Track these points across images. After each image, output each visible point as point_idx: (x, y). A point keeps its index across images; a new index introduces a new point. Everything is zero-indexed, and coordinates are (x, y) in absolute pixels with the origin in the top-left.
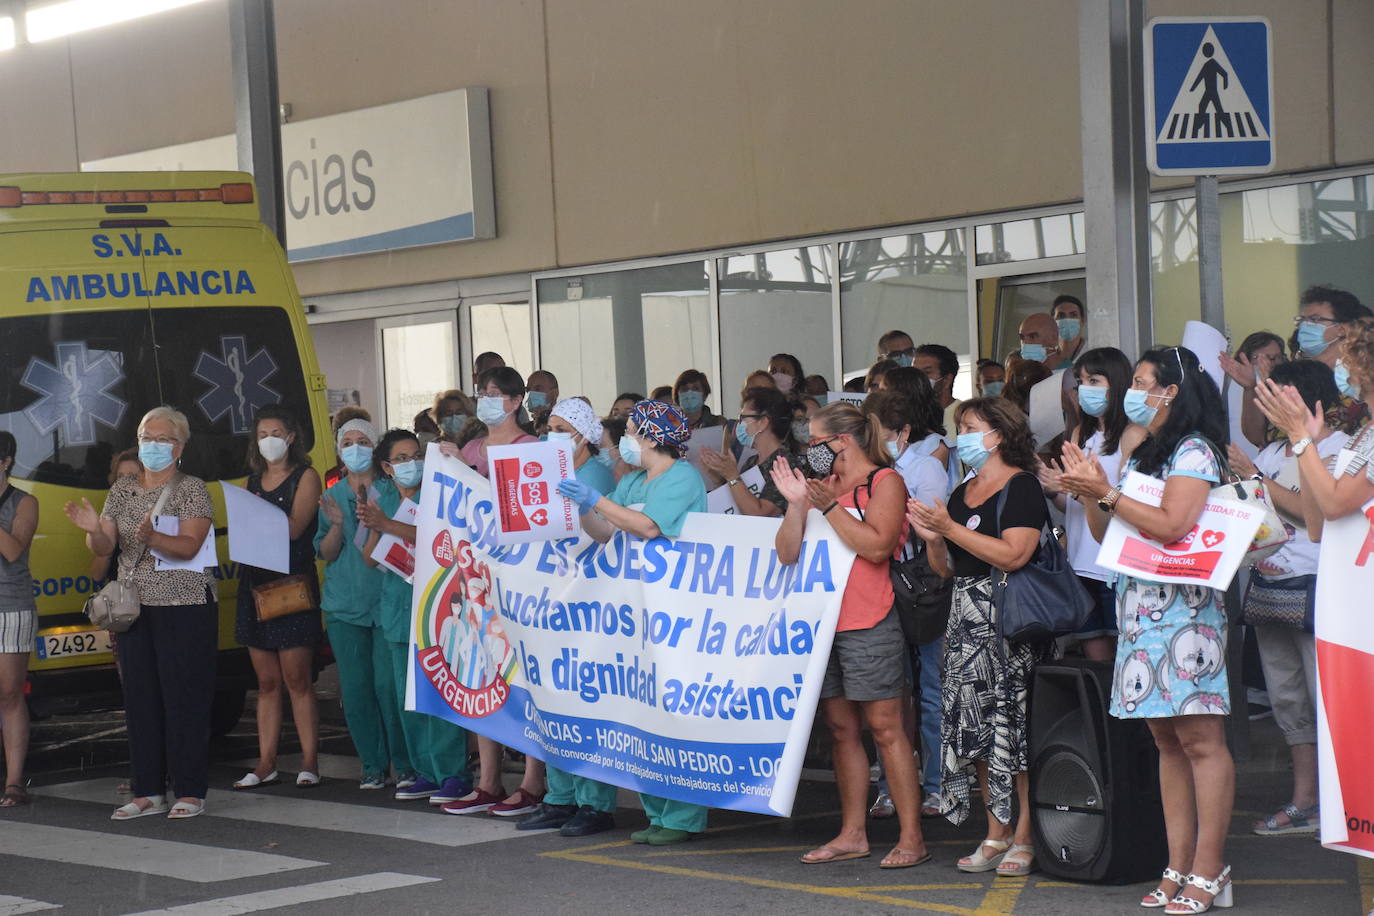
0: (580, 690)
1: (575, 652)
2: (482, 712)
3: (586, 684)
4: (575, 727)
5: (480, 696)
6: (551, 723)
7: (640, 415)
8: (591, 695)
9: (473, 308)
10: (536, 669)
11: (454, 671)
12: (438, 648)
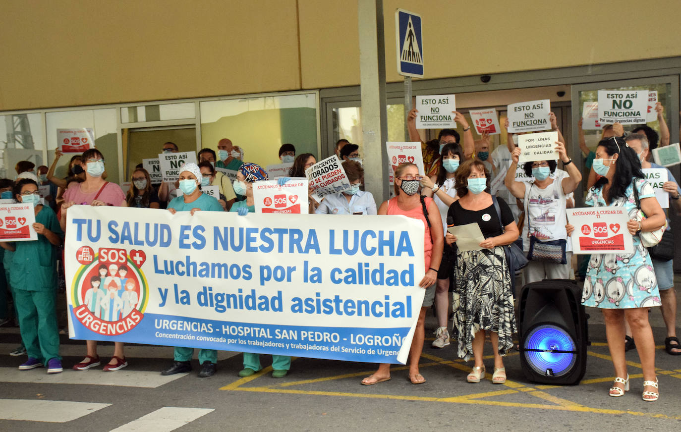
0: (215, 306)
1: (210, 289)
2: (122, 331)
3: (219, 304)
4: (209, 325)
5: (120, 324)
8: (222, 309)
11: (97, 315)
12: (84, 305)
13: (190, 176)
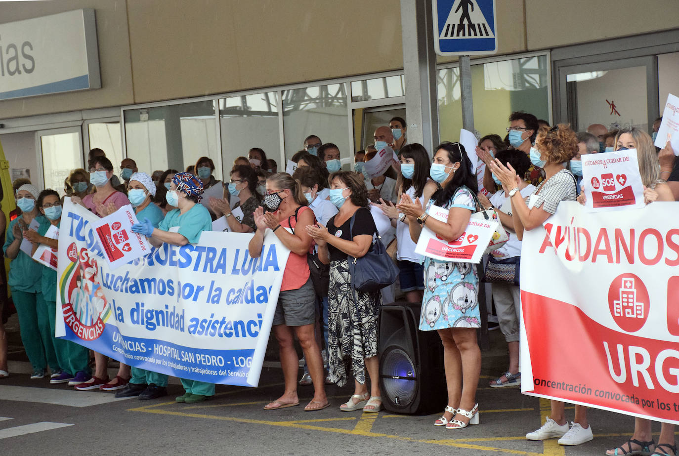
0: (145, 324)
1: (143, 304)
2: (93, 337)
3: (149, 321)
4: (142, 344)
5: (91, 329)
6: (129, 342)
7: (178, 180)
8: (152, 327)
9: (89, 125)
10: (121, 314)
11: (78, 316)
12: (70, 304)
13: (137, 186)
